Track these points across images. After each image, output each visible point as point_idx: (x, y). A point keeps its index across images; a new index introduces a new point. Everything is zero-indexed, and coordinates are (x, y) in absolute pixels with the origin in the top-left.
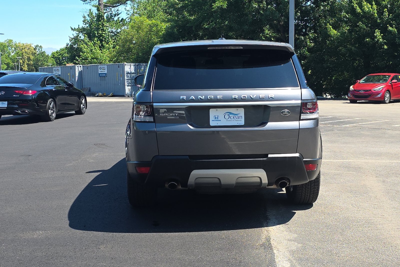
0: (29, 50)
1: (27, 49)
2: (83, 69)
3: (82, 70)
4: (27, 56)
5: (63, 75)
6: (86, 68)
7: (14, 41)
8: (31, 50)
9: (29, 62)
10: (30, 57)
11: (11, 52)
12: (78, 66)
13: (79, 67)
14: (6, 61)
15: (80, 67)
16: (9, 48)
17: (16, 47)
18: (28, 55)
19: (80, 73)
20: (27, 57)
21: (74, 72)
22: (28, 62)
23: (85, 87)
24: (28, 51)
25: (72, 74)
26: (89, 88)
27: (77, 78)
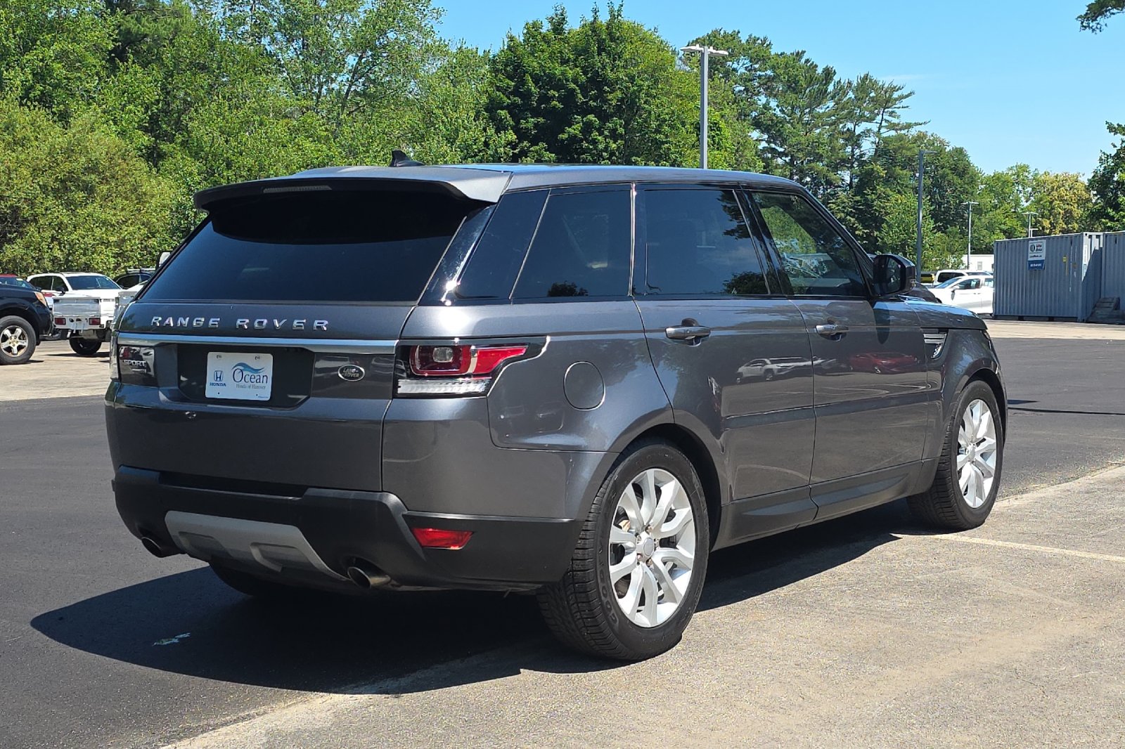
0: (1072, 193)
1: (1066, 190)
2: (1105, 243)
3: (1101, 246)
4: (1065, 209)
5: (1050, 261)
6: (1113, 242)
7: (1032, 169)
8: (1075, 191)
9: (1069, 226)
10: (1071, 213)
11: (1023, 199)
12: (1090, 237)
13: (1094, 237)
14: (1004, 224)
15: (1098, 237)
16: (1017, 188)
17: (1039, 184)
18: (1068, 204)
19: (1096, 255)
20: (1062, 212)
21: (1079, 252)
22: (1065, 226)
23: (1107, 296)
24: (1066, 195)
25: (1074, 259)
26: (1115, 301)
27: (1085, 271)
